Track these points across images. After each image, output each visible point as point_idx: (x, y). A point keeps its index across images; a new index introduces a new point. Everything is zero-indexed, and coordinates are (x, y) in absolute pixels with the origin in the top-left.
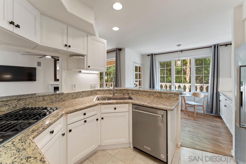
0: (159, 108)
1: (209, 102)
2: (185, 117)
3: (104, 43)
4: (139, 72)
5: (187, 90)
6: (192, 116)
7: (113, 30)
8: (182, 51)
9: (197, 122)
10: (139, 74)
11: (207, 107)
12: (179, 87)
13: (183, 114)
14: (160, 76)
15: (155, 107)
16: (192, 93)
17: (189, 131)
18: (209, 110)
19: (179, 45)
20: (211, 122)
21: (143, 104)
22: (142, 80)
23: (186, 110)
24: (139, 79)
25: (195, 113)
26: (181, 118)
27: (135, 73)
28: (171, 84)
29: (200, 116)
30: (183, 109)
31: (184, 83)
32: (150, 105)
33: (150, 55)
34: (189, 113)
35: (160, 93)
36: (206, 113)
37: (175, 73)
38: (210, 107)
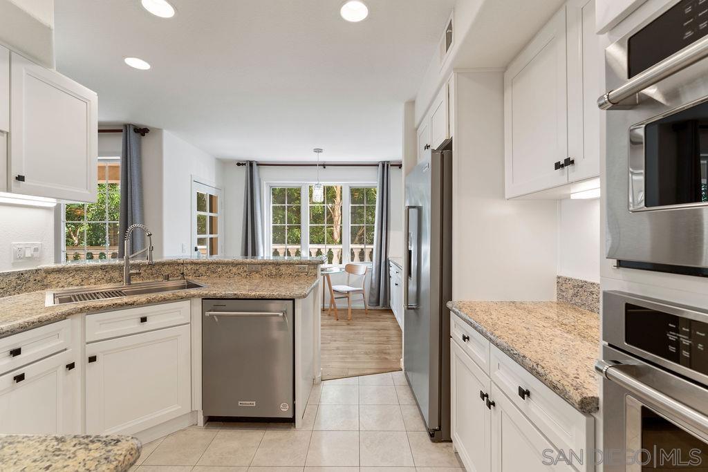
0: (278, 297)
1: (374, 282)
2: (329, 322)
3: (86, 101)
4: (211, 211)
5: (335, 260)
6: (342, 318)
7: (126, 65)
8: (324, 166)
9: (354, 327)
10: (211, 218)
11: (371, 294)
12: (319, 253)
13: (327, 317)
14: (272, 225)
15: (267, 297)
16: (343, 265)
17: (338, 349)
18: (374, 299)
19: (318, 151)
20: (375, 323)
21: (236, 294)
22: (219, 235)
23: (333, 307)
24: (211, 233)
25: (350, 311)
26: (322, 326)
27: (196, 213)
28: (298, 247)
29: (358, 316)
30: (327, 305)
31: (328, 243)
32: (253, 294)
33: (245, 164)
34: (339, 312)
35: (277, 264)
36: (368, 307)
37: (310, 220)
38: (375, 292)
